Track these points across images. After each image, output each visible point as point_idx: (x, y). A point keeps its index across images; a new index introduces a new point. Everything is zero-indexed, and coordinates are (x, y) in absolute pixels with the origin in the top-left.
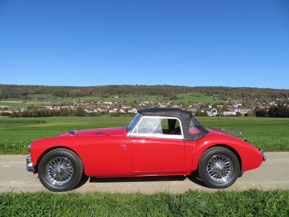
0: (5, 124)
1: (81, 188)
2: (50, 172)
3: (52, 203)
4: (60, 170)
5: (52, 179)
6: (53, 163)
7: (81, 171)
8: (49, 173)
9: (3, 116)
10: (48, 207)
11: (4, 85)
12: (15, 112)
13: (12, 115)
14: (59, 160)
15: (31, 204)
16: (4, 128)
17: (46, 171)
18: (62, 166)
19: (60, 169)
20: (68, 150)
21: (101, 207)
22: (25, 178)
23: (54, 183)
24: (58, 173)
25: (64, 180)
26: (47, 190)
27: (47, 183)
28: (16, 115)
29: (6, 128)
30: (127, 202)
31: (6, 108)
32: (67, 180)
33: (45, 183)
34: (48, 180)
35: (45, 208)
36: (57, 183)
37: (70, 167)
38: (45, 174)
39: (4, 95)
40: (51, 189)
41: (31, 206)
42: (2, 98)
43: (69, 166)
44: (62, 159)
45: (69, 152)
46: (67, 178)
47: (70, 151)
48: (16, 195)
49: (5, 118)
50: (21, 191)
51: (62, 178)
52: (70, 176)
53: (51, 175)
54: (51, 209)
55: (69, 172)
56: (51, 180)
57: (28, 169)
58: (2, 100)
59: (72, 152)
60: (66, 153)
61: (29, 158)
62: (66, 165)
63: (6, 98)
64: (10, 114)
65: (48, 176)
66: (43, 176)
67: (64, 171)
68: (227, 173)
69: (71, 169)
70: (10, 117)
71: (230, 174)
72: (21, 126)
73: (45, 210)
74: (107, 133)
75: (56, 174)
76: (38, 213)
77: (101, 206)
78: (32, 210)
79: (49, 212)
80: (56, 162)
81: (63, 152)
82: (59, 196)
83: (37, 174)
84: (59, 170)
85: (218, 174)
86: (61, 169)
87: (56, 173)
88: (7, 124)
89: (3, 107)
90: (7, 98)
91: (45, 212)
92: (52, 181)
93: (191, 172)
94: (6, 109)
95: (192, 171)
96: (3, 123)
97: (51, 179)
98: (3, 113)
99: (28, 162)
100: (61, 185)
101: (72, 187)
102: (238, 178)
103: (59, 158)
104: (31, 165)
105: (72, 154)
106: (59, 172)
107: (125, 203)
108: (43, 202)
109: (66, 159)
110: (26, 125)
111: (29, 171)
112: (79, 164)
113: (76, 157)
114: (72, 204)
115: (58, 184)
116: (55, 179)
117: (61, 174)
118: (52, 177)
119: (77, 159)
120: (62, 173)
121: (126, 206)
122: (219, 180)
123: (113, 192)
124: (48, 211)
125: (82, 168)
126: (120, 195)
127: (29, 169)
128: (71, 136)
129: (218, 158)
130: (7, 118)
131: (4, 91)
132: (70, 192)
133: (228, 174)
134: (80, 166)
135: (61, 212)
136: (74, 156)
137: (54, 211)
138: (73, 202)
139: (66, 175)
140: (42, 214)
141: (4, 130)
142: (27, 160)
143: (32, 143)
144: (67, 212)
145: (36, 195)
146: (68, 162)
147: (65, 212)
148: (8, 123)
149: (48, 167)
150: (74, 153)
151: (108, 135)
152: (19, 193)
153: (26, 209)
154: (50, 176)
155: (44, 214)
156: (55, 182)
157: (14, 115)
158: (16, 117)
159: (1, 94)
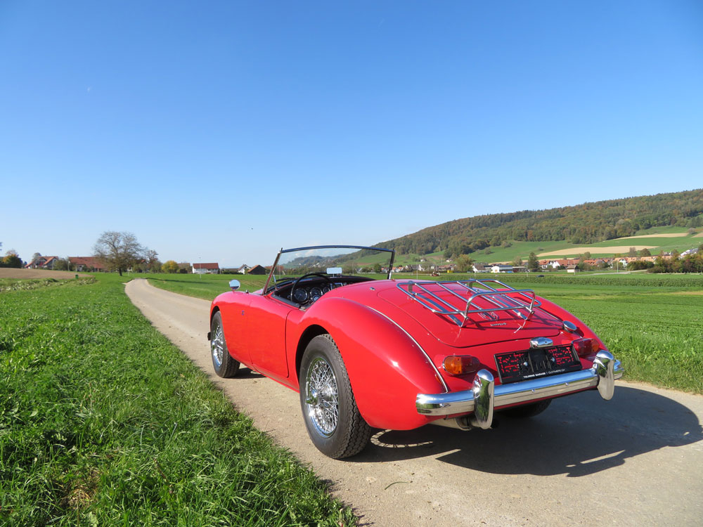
0: (626, 289)
9: (634, 270)
11: (641, 198)
12: (663, 261)
13: (655, 267)
28: (666, 267)
29: (621, 297)
31: (646, 250)
39: (643, 220)
42: (638, 229)
49: (638, 273)
58: (637, 232)
63: (647, 228)
64: (652, 265)
70: (651, 272)
72: (662, 293)
88: (632, 288)
89: (639, 248)
90: (649, 226)
94: (647, 253)
96: (626, 285)
98: (635, 263)
110: (676, 291)
130: (643, 274)
131: (641, 211)
141: (616, 301)
148: (636, 285)
157: (659, 268)
158: (665, 272)
159: (636, 220)
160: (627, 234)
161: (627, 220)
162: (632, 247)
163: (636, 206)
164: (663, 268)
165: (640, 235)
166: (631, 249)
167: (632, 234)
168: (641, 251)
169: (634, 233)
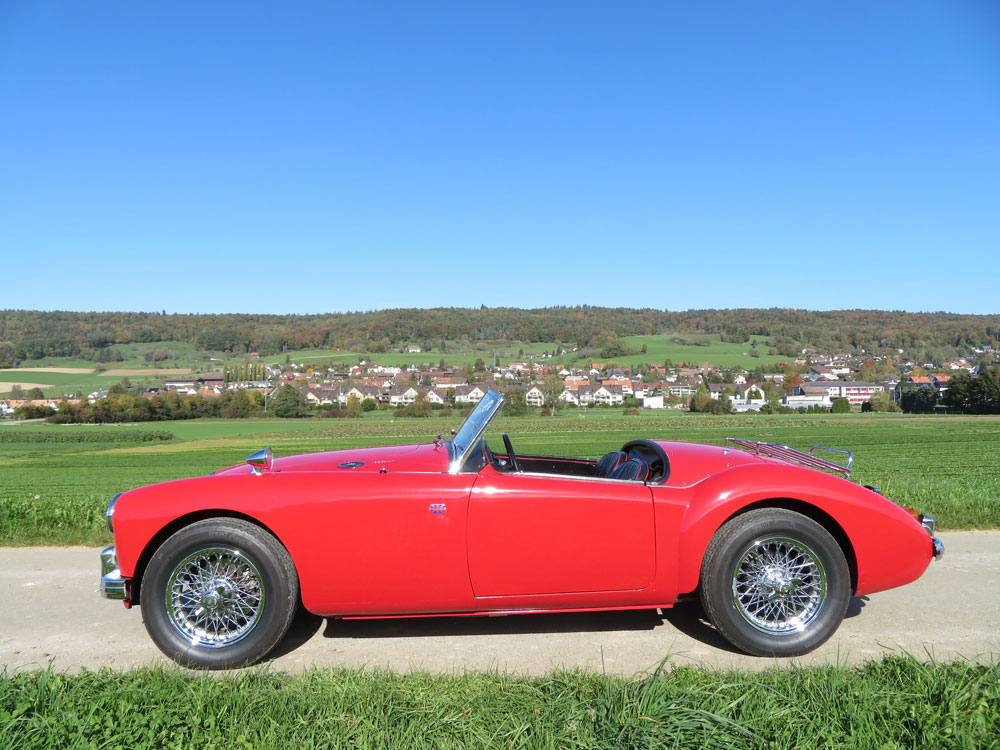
0: (34, 446)
1: (289, 656)
2: (183, 600)
3: (188, 707)
4: (216, 592)
5: (189, 625)
6: (194, 570)
7: (292, 598)
8: (178, 604)
9: (27, 419)
10: (176, 720)
11: (31, 313)
12: (69, 406)
13: (57, 416)
14: (213, 559)
15: (115, 712)
16: (31, 460)
17: (169, 597)
18: (223, 581)
19: (216, 589)
20: (244, 522)
21: (361, 723)
22: (96, 624)
23: (195, 641)
24: (209, 602)
25: (232, 627)
26: (171, 662)
27: (173, 639)
28: (71, 415)
29: (37, 460)
30: (451, 703)
31: (37, 390)
32: (242, 629)
33: (167, 640)
34: (175, 630)
35: (165, 723)
36: (208, 640)
37: (252, 584)
38: (165, 609)
39: (32, 346)
40: (185, 660)
41: (115, 718)
42: (24, 358)
43: (249, 580)
44: (225, 557)
45: (247, 530)
46: (242, 622)
47: (251, 525)
48: (63, 680)
49: (33, 424)
50: (83, 668)
51: (226, 623)
52: (251, 614)
53: (187, 611)
54: (186, 728)
55: (249, 601)
56: (185, 630)
57: (107, 590)
58: (23, 362)
59: (259, 529)
60: (239, 532)
61: (109, 552)
62: (236, 577)
63: (38, 358)
64: (52, 412)
65: (177, 615)
66: (158, 614)
67: (230, 596)
68: (806, 600)
69: (255, 590)
70: (50, 422)
71: (814, 605)
72: (88, 452)
73: (164, 733)
74: (382, 465)
75: (205, 607)
76: (138, 741)
77: (361, 718)
78: (119, 729)
79: (177, 738)
80: (203, 564)
81: (229, 530)
82: (213, 684)
83: (137, 609)
84: (215, 594)
85: (773, 605)
86: (221, 590)
87: (204, 605)
88: (40, 445)
89: (27, 387)
90: (40, 356)
91: (165, 740)
92: (190, 631)
93: (677, 600)
94: (38, 394)
95: (681, 596)
96: (28, 441)
97: (184, 626)
98: (27, 409)
99: (107, 568)
100: (221, 645)
101: (260, 653)
102: (845, 620)
103: (214, 552)
104: (115, 575)
105: (260, 538)
106: (213, 603)
107: (443, 706)
108: (156, 703)
109: (237, 553)
110: (104, 449)
111: (109, 597)
112: (285, 572)
113: (271, 548)
114: (256, 711)
115: (211, 642)
116: (201, 625)
117: (222, 606)
118: (189, 619)
119: (275, 554)
120: (226, 604)
121: (446, 719)
122: (778, 628)
123: (401, 669)
124: (172, 734)
125: (292, 588)
126: (427, 681)
127: (111, 592)
128: (254, 475)
129: (772, 548)
130: (39, 425)
131: (30, 332)
132: (253, 670)
133: (811, 605)
134: (286, 578)
135: (219, 738)
136: (266, 543)
137: (194, 734)
138: (261, 704)
139: (238, 610)
140: (151, 743)
141: (30, 466)
142: (104, 559)
143: (122, 501)
144: (241, 739)
145: (132, 680)
146: (247, 566)
147: (235, 740)
148: (44, 441)
149: (177, 582)
150: (266, 533)
151: (385, 472)
152: (75, 672)
153: (97, 727)
154: (182, 615)
155: (159, 745)
156: (202, 638)
157: (63, 416)
158: (72, 422)
159: (22, 345)
160: (7, 364)
161: (8, 343)
162: (16, 384)
163: (22, 324)
164: (69, 416)
165: (27, 367)
166: (14, 387)
167: (14, 364)
168: (30, 391)
169: (18, 364)
